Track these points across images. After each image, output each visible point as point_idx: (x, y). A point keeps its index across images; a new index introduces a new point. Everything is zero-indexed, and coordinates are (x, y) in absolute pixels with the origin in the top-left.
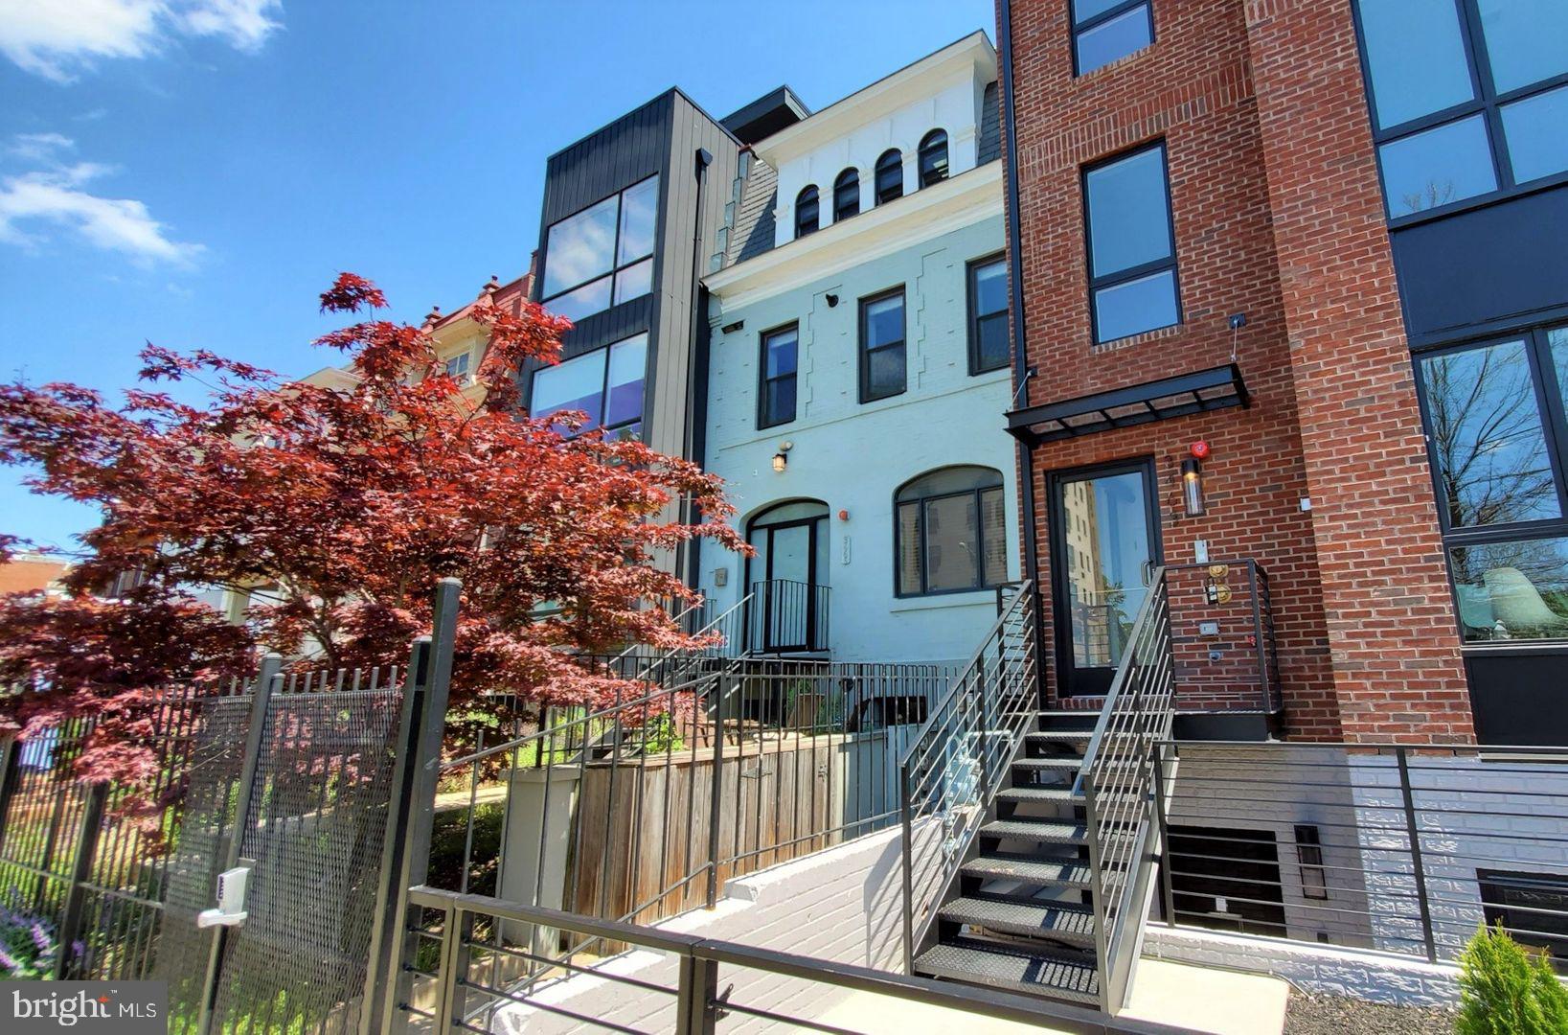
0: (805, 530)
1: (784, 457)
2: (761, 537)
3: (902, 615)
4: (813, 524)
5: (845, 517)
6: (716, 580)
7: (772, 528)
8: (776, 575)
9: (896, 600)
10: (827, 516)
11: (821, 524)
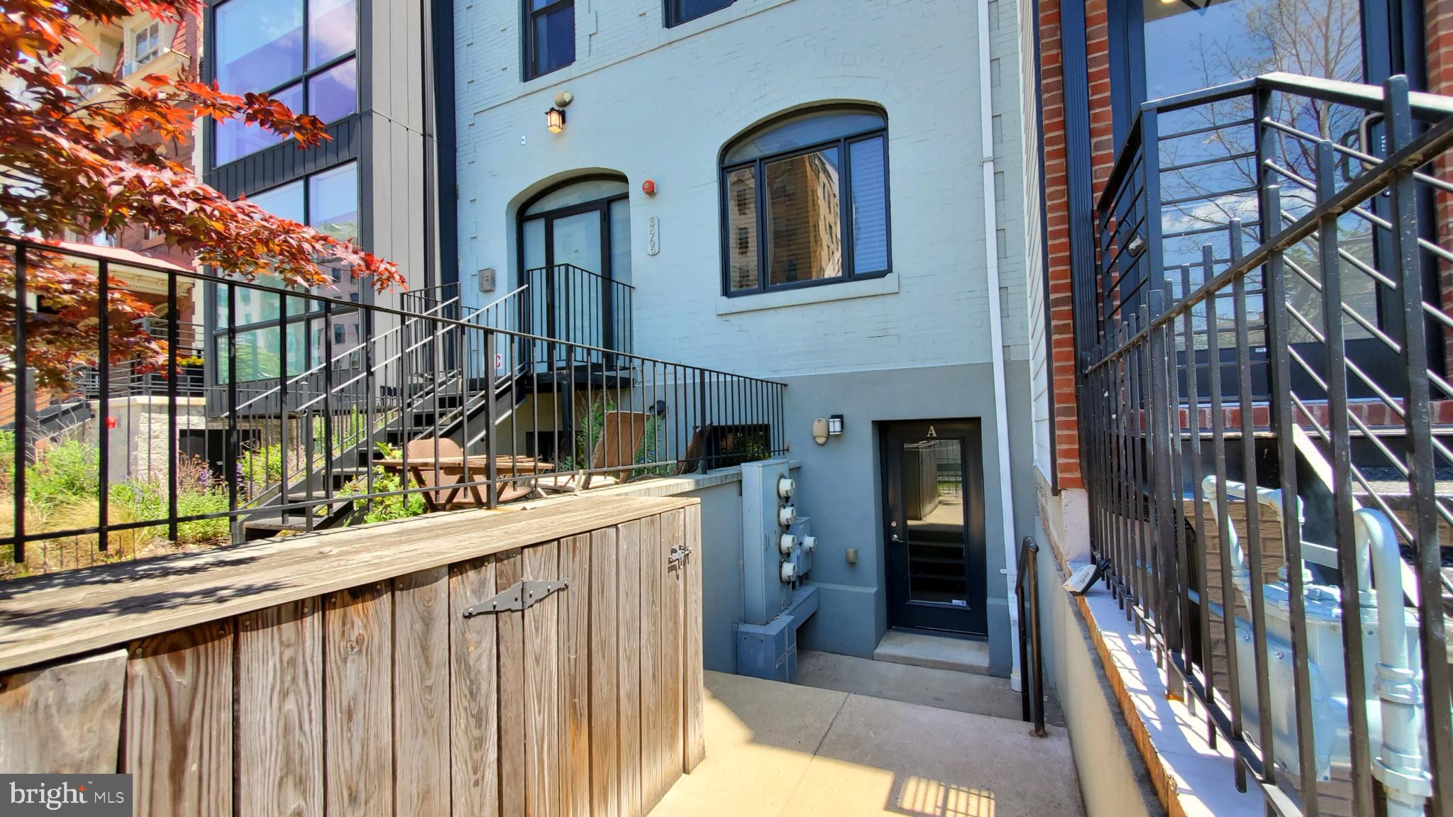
0: (595, 217)
1: (562, 114)
2: (535, 232)
3: (733, 319)
4: (605, 208)
5: (650, 190)
6: (481, 285)
7: (550, 218)
8: (558, 260)
9: (725, 298)
10: (625, 196)
11: (617, 210)
